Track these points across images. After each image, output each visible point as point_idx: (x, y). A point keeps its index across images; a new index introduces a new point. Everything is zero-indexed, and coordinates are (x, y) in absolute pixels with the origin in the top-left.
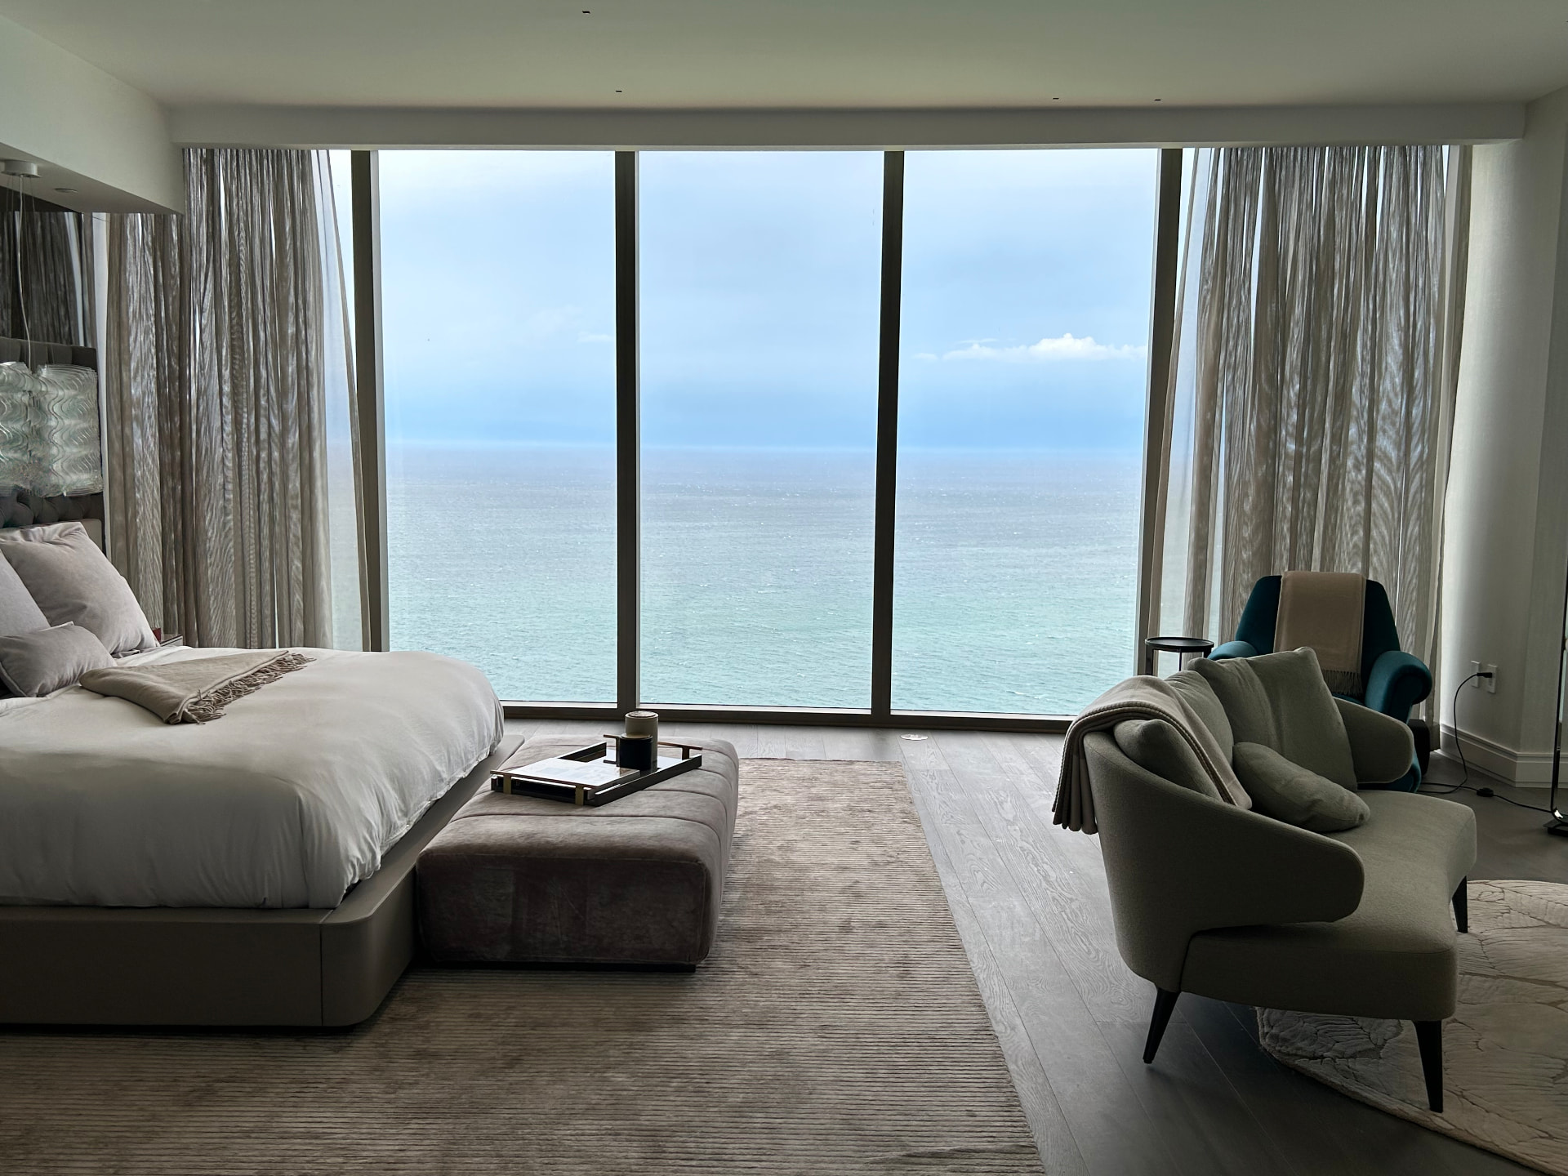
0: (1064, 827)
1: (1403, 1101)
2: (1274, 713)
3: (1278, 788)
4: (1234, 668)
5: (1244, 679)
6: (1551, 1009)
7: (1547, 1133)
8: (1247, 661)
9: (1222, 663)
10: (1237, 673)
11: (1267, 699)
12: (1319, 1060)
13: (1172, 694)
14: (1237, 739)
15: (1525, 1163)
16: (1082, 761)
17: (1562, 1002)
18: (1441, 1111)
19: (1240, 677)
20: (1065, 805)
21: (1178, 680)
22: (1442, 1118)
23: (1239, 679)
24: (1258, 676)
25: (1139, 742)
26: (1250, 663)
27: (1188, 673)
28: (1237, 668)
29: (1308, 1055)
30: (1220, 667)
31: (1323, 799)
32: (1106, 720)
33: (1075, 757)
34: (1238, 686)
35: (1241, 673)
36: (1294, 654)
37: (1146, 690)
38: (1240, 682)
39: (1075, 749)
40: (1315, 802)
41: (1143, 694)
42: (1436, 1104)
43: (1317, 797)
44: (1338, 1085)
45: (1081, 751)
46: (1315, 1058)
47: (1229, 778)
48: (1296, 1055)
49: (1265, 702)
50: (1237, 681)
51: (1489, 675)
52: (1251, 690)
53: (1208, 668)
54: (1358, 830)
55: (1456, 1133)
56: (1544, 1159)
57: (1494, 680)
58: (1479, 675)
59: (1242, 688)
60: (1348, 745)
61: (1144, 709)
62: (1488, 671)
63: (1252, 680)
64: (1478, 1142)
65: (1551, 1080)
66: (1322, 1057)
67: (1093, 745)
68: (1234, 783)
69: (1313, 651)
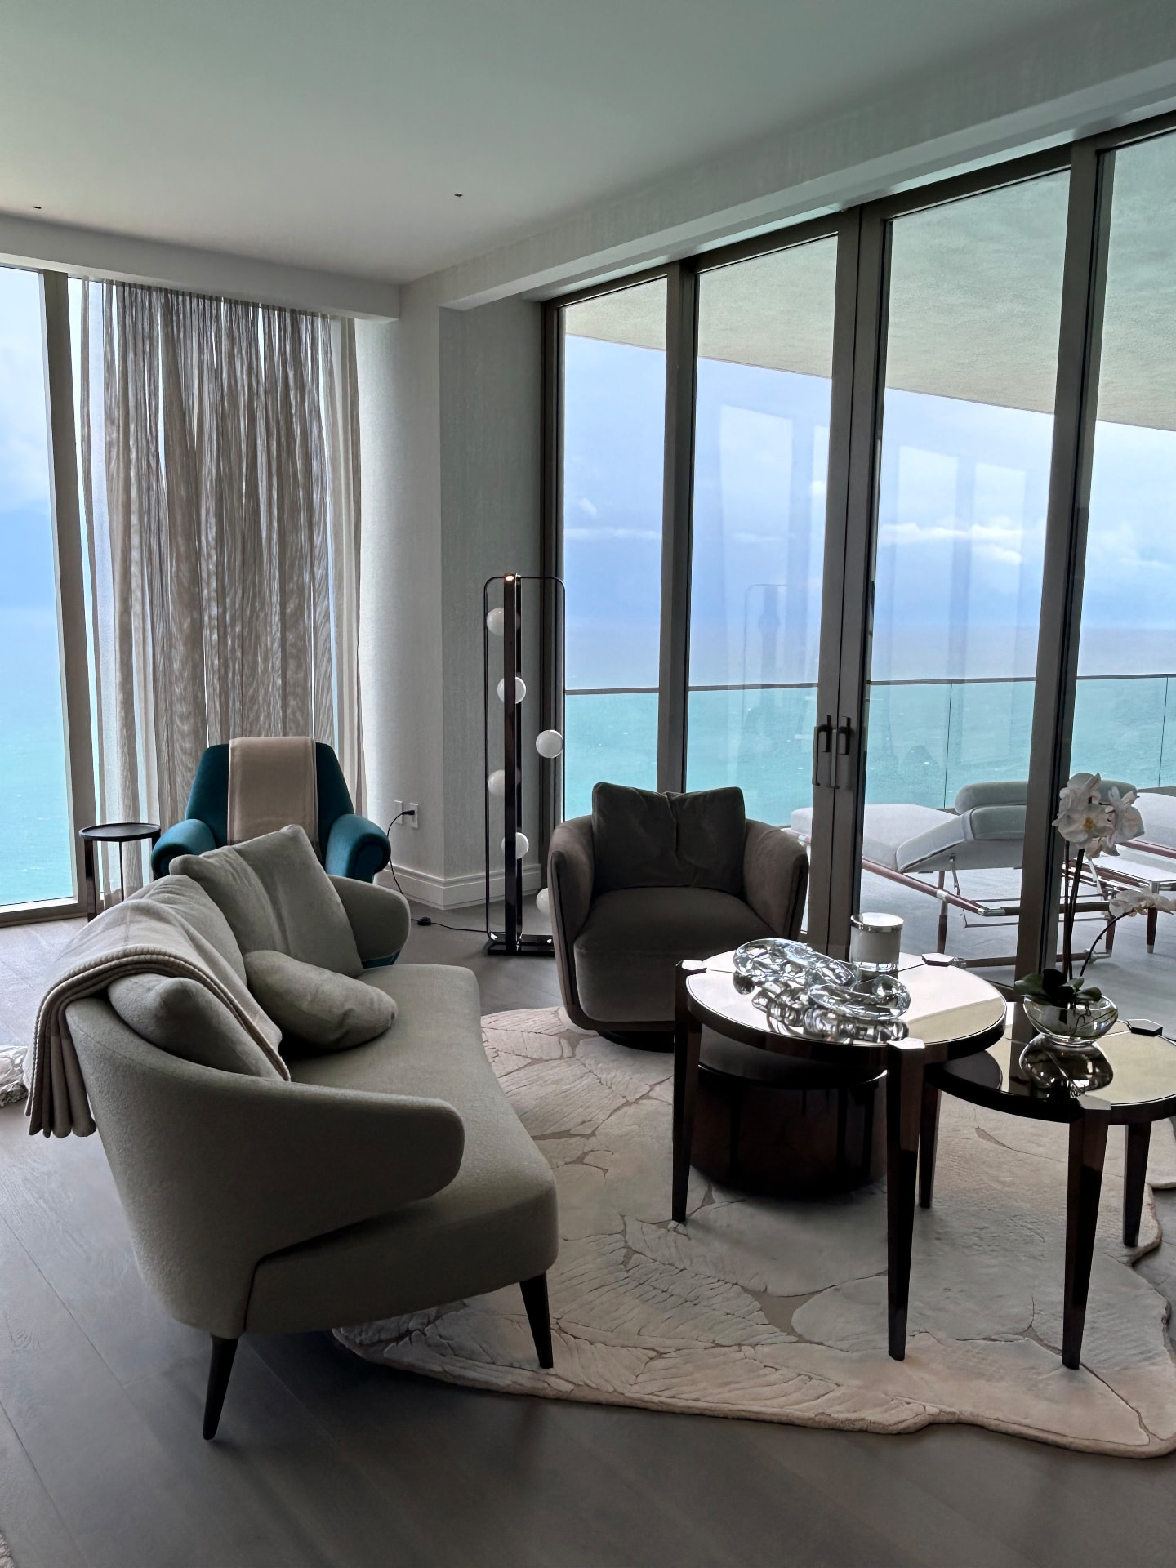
0: (47, 1135)
1: (511, 1366)
2: (274, 907)
3: (305, 1006)
4: (224, 862)
5: (238, 874)
6: (579, 1167)
7: (653, 1349)
8: (235, 849)
9: (209, 857)
10: (229, 867)
11: (264, 892)
12: (407, 1339)
13: (174, 921)
14: (244, 950)
15: (654, 1407)
16: (65, 1044)
17: (585, 1154)
18: (552, 1366)
19: (232, 870)
20: (45, 1106)
21: (168, 892)
22: (556, 1376)
23: (232, 874)
24: (250, 865)
25: (156, 1016)
26: (239, 852)
27: (178, 880)
28: (228, 862)
29: (393, 1336)
30: (207, 862)
31: (354, 1007)
32: (95, 980)
33: (53, 1039)
34: (233, 883)
35: (233, 867)
36: (283, 835)
37: (143, 925)
38: (234, 879)
39: (53, 1028)
40: (346, 1014)
41: (142, 933)
42: (546, 1360)
43: (348, 1006)
44: (440, 1373)
45: (62, 1029)
46: (401, 1337)
47: (254, 1013)
48: (380, 1341)
49: (264, 896)
50: (231, 878)
51: (412, 813)
52: (247, 883)
53: (196, 867)
54: (390, 1033)
55: (580, 1394)
56: (667, 1393)
57: (416, 816)
58: (404, 813)
59: (237, 884)
60: (349, 927)
61: (148, 956)
62: (410, 809)
63: (245, 872)
64: (604, 1398)
65: (622, 1266)
66: (409, 1332)
67: (81, 1022)
68: (261, 1017)
69: (301, 828)
